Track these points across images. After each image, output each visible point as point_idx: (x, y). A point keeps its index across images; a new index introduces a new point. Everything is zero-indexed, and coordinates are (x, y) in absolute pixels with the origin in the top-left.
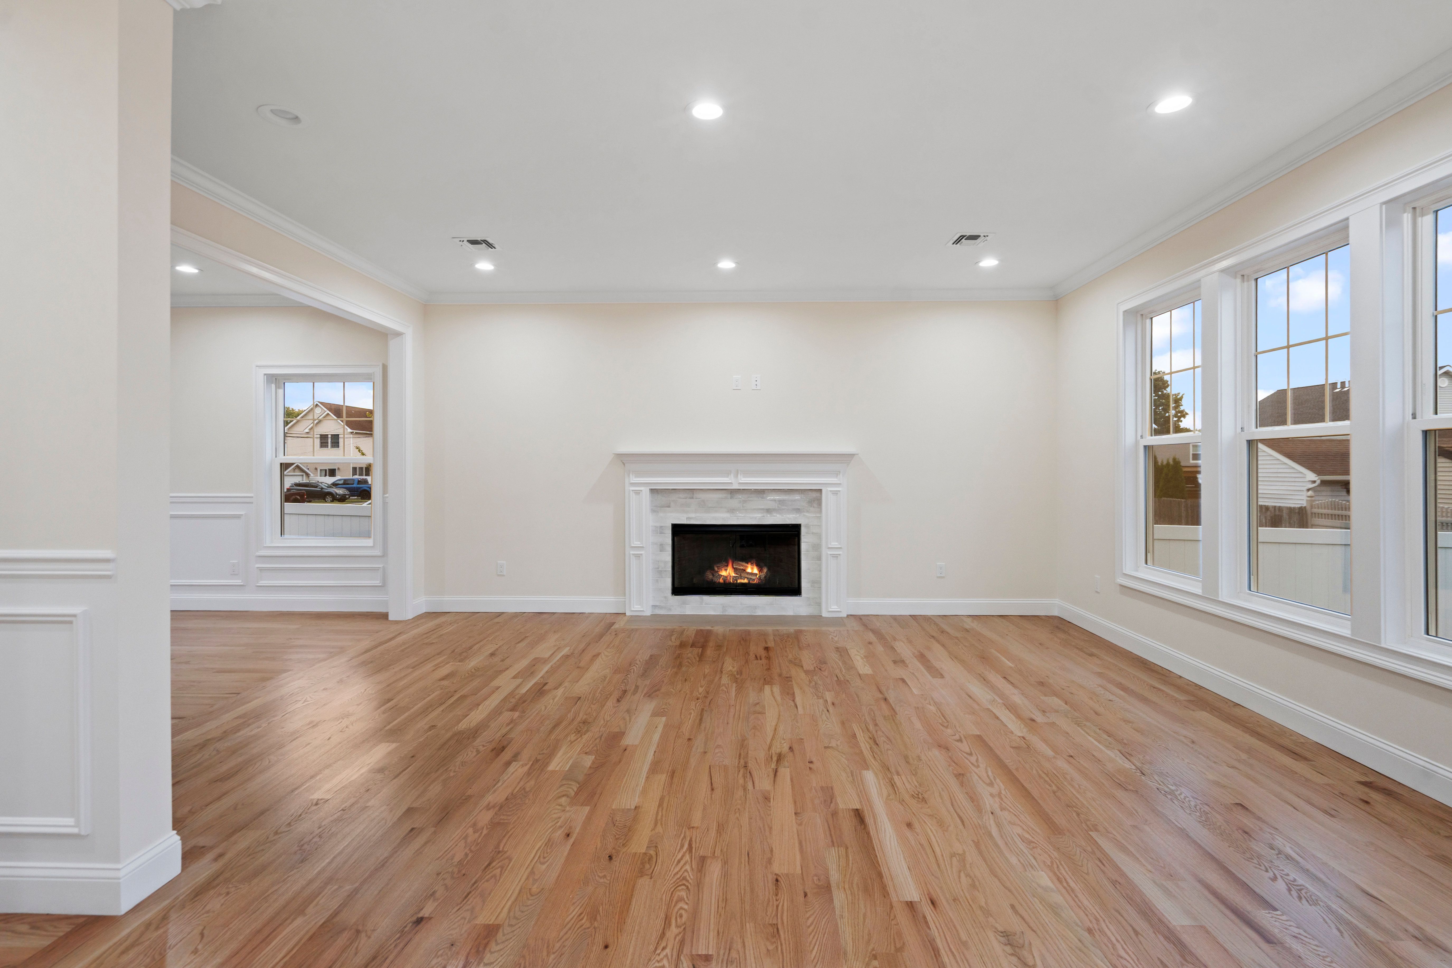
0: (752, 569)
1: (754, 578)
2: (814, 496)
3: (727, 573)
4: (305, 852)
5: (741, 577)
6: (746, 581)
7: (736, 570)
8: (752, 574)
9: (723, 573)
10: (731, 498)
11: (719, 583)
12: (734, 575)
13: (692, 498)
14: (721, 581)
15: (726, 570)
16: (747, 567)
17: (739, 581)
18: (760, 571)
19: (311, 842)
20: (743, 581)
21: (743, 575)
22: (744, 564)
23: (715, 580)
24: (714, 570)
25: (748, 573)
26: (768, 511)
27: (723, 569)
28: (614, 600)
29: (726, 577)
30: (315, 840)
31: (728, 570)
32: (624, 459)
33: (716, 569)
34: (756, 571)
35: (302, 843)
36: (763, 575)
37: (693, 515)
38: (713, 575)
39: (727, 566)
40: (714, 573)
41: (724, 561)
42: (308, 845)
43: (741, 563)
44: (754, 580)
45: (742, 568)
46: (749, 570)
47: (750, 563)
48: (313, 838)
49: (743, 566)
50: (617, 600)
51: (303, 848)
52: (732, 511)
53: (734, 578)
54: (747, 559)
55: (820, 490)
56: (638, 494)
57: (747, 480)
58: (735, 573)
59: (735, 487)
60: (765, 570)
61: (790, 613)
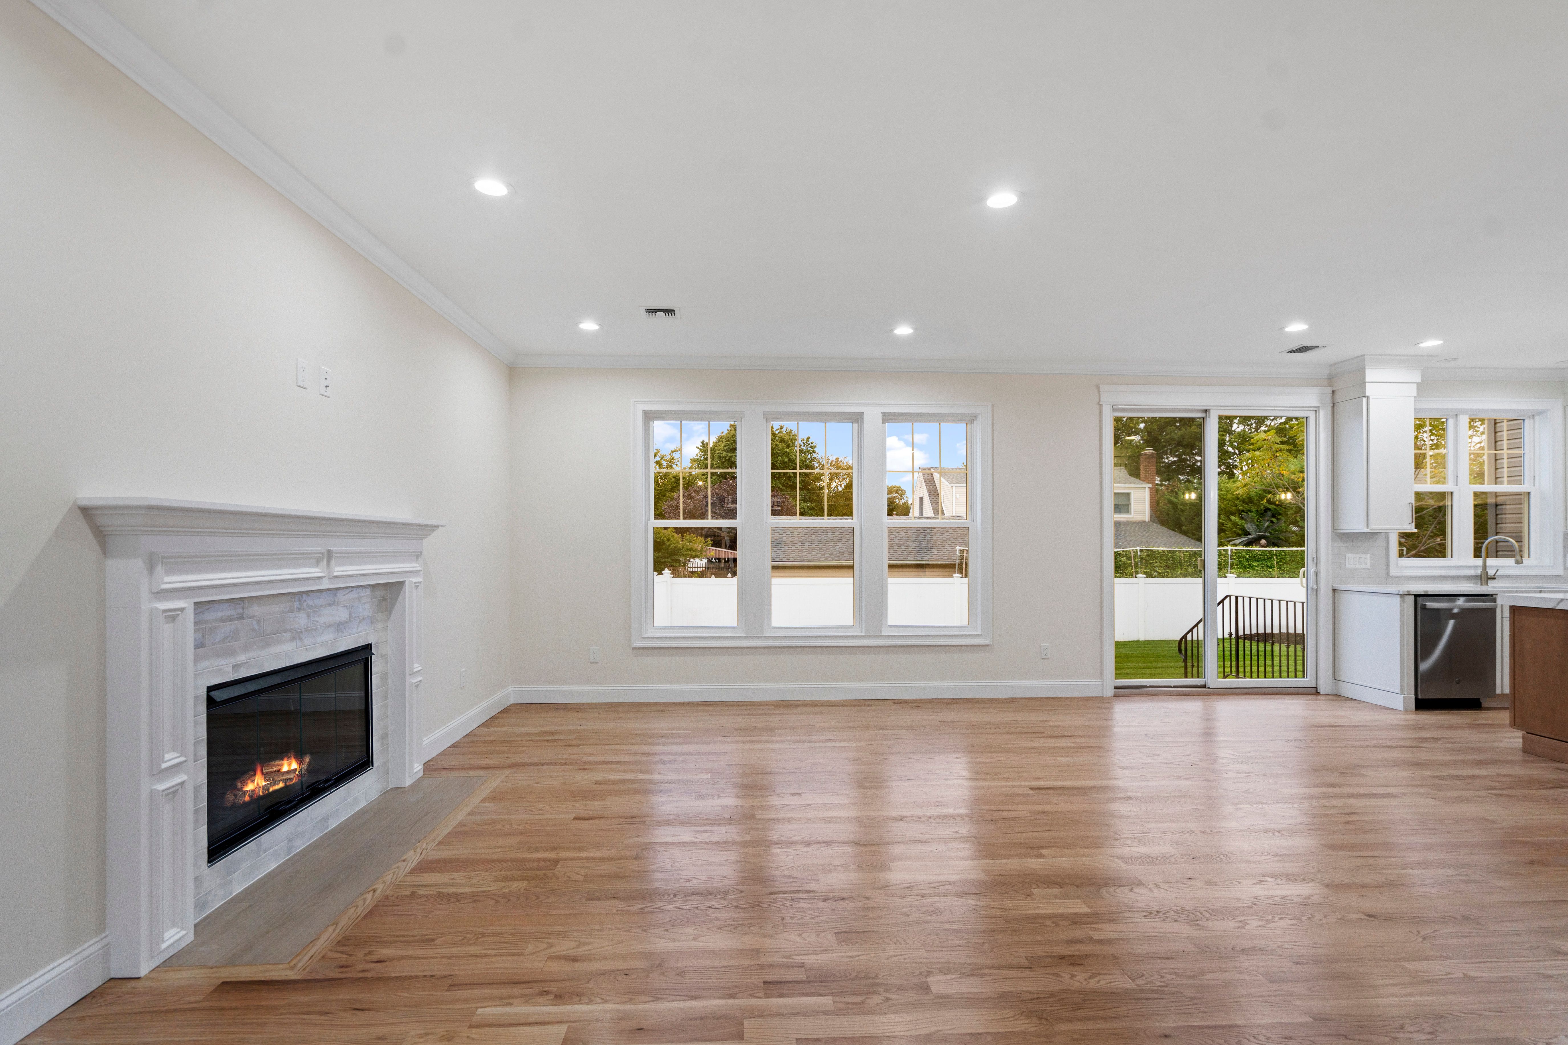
0: (289, 765)
1: (292, 776)
2: (391, 594)
3: (256, 784)
4: (1432, 1025)
5: (275, 783)
6: (281, 785)
7: (266, 776)
8: (289, 772)
9: (250, 787)
11: (245, 802)
12: (264, 783)
14: (248, 798)
15: (253, 781)
16: (282, 765)
17: (271, 790)
18: (300, 763)
19: (1417, 1029)
20: (276, 787)
21: (276, 778)
22: (278, 762)
23: (239, 801)
24: (238, 786)
25: (284, 773)
27: (249, 781)
29: (254, 791)
30: (1412, 1029)
31: (256, 781)
33: (241, 783)
34: (294, 765)
35: (1429, 1037)
36: (304, 766)
37: (237, 658)
38: (236, 796)
39: (255, 775)
40: (239, 790)
41: (248, 772)
42: (1423, 1029)
43: (273, 763)
44: (292, 779)
45: (275, 769)
46: (285, 768)
47: (286, 759)
48: (1411, 1032)
49: (276, 766)
51: (1431, 1030)
53: (266, 788)
54: (282, 753)
55: (402, 583)
56: (173, 618)
57: (339, 570)
58: (266, 779)
59: (326, 585)
60: (307, 759)
61: (363, 804)
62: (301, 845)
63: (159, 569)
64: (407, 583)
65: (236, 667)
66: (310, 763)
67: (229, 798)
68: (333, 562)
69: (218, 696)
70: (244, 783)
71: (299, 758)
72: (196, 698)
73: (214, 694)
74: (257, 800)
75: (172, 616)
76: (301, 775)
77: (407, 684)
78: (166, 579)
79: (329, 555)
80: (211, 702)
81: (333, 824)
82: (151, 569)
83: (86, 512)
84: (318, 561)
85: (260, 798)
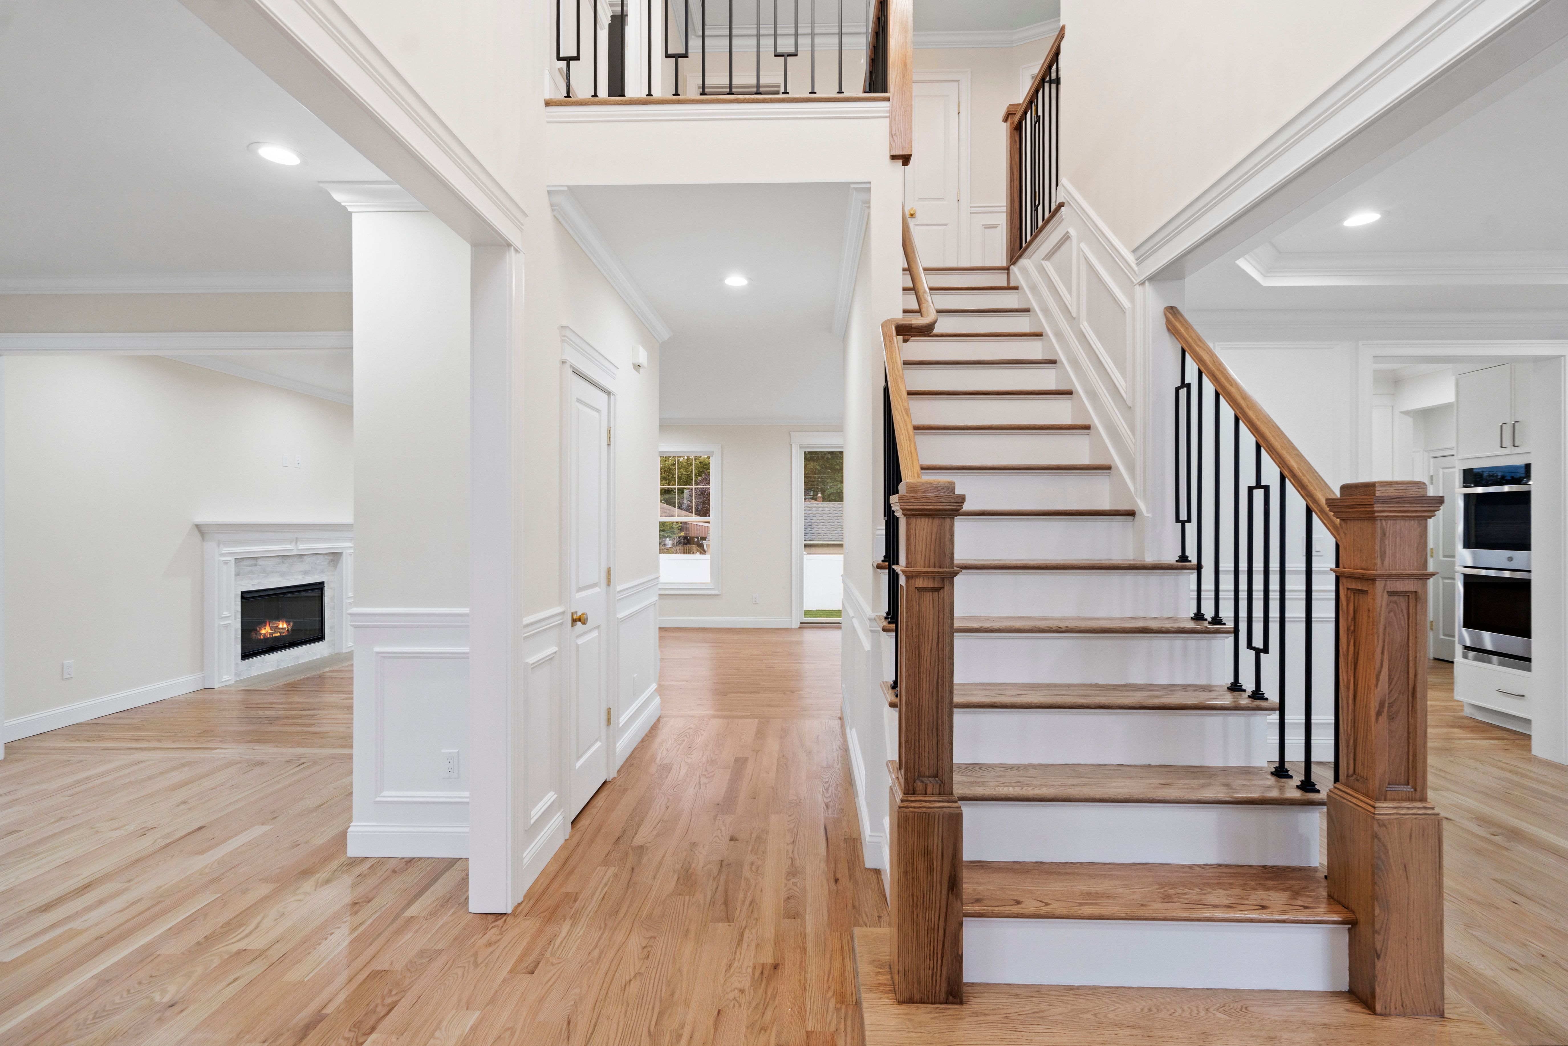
0: (283, 625)
1: (284, 631)
2: (335, 557)
5: (276, 632)
6: (278, 634)
7: (272, 628)
8: (283, 629)
9: (263, 631)
10: (283, 563)
11: (260, 639)
13: (256, 565)
14: (262, 637)
15: (265, 629)
16: (279, 624)
17: (273, 636)
18: (288, 625)
20: (276, 635)
21: (276, 630)
22: (277, 622)
23: (257, 637)
24: (256, 630)
25: (280, 628)
26: (306, 573)
27: (263, 629)
28: (192, 678)
29: (265, 634)
32: (201, 530)
33: (258, 629)
34: (285, 626)
36: (290, 628)
37: (256, 581)
38: (256, 634)
39: (266, 626)
40: (257, 632)
41: (263, 624)
43: (275, 621)
44: (284, 633)
45: (276, 625)
46: (281, 626)
47: (281, 621)
50: (195, 677)
52: (283, 574)
53: (271, 634)
54: (278, 618)
55: (341, 553)
56: (227, 563)
57: (302, 546)
58: (271, 630)
59: (295, 553)
60: (291, 624)
61: (319, 656)
62: (284, 665)
63: (221, 546)
64: (344, 554)
65: (253, 585)
66: (293, 626)
67: (253, 635)
68: (298, 543)
69: (246, 596)
70: (261, 629)
71: (288, 623)
72: (236, 595)
73: (244, 595)
74: (266, 640)
75: (226, 563)
76: (288, 631)
77: (344, 603)
78: (224, 549)
79: (297, 540)
80: (242, 597)
81: (301, 661)
82: (219, 546)
83: (197, 526)
84: (291, 543)
85: (268, 638)
